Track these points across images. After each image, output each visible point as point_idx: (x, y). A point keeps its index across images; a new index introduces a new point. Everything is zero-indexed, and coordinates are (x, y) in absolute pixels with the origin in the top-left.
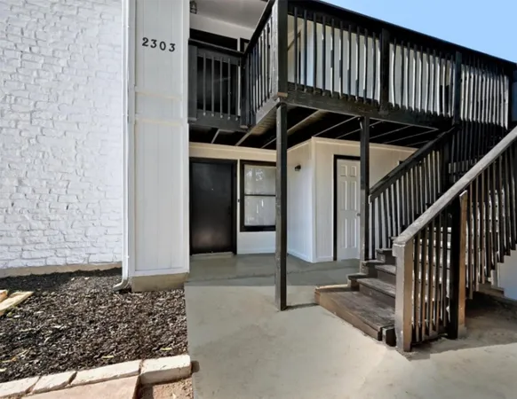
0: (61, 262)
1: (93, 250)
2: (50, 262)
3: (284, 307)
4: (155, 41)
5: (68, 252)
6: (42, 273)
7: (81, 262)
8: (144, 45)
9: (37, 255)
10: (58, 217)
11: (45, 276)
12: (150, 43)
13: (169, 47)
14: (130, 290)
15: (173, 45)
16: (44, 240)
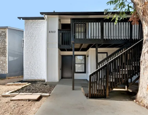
0: (36, 78)
1: (42, 76)
2: (35, 79)
3: (73, 89)
4: (51, 31)
5: (38, 76)
6: (33, 80)
7: (40, 79)
8: (49, 32)
9: (33, 77)
10: (36, 69)
11: (34, 81)
12: (51, 32)
13: (54, 32)
14: (47, 84)
15: (55, 31)
16: (34, 74)
